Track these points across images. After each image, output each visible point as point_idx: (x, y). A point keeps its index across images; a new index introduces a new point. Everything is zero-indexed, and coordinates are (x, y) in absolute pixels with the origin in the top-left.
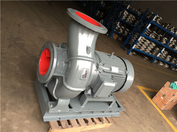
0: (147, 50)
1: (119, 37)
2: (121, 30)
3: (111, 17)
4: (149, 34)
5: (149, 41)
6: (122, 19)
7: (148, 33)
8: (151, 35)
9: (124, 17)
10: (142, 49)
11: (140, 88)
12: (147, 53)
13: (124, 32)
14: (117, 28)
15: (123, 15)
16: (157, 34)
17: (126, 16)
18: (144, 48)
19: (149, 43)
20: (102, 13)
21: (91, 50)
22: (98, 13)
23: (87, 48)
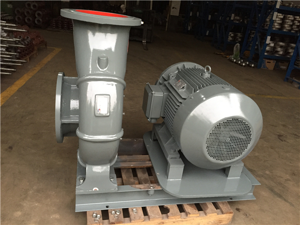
1: (280, 63)
2: (279, 49)
3: (253, 33)
6: (274, 29)
9: (276, 24)
13: (286, 52)
14: (268, 48)
15: (272, 22)
17: (280, 22)
20: (239, 34)
21: (107, 60)
22: (232, 37)
23: (99, 59)
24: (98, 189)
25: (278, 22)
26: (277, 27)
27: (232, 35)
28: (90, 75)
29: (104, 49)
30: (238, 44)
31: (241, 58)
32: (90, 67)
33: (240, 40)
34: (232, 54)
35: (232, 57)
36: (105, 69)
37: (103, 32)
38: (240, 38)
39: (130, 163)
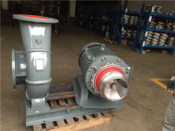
0: (160, 43)
1: (129, 41)
2: (128, 34)
3: (115, 26)
4: (155, 27)
5: (158, 34)
6: (125, 23)
7: (153, 26)
8: (157, 27)
9: (126, 21)
10: (154, 44)
11: (155, 80)
12: (161, 46)
13: (132, 35)
14: (123, 34)
15: (124, 20)
16: (163, 24)
17: (128, 20)
18: (156, 42)
19: (159, 35)
20: (108, 26)
21: (41, 41)
22: (104, 28)
23: (36, 41)
24: (39, 112)
25: (127, 20)
26: (127, 22)
27: (104, 27)
28: (32, 49)
29: (39, 35)
30: (108, 32)
31: (110, 39)
32: (31, 45)
33: (108, 30)
34: (105, 37)
35: (105, 39)
36: (40, 46)
37: (37, 26)
38: (109, 28)
39: (55, 97)
